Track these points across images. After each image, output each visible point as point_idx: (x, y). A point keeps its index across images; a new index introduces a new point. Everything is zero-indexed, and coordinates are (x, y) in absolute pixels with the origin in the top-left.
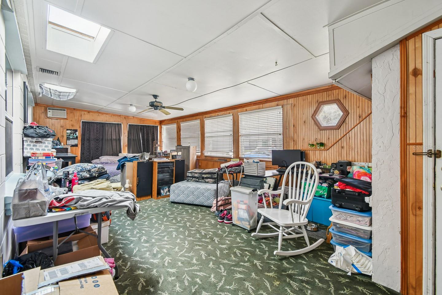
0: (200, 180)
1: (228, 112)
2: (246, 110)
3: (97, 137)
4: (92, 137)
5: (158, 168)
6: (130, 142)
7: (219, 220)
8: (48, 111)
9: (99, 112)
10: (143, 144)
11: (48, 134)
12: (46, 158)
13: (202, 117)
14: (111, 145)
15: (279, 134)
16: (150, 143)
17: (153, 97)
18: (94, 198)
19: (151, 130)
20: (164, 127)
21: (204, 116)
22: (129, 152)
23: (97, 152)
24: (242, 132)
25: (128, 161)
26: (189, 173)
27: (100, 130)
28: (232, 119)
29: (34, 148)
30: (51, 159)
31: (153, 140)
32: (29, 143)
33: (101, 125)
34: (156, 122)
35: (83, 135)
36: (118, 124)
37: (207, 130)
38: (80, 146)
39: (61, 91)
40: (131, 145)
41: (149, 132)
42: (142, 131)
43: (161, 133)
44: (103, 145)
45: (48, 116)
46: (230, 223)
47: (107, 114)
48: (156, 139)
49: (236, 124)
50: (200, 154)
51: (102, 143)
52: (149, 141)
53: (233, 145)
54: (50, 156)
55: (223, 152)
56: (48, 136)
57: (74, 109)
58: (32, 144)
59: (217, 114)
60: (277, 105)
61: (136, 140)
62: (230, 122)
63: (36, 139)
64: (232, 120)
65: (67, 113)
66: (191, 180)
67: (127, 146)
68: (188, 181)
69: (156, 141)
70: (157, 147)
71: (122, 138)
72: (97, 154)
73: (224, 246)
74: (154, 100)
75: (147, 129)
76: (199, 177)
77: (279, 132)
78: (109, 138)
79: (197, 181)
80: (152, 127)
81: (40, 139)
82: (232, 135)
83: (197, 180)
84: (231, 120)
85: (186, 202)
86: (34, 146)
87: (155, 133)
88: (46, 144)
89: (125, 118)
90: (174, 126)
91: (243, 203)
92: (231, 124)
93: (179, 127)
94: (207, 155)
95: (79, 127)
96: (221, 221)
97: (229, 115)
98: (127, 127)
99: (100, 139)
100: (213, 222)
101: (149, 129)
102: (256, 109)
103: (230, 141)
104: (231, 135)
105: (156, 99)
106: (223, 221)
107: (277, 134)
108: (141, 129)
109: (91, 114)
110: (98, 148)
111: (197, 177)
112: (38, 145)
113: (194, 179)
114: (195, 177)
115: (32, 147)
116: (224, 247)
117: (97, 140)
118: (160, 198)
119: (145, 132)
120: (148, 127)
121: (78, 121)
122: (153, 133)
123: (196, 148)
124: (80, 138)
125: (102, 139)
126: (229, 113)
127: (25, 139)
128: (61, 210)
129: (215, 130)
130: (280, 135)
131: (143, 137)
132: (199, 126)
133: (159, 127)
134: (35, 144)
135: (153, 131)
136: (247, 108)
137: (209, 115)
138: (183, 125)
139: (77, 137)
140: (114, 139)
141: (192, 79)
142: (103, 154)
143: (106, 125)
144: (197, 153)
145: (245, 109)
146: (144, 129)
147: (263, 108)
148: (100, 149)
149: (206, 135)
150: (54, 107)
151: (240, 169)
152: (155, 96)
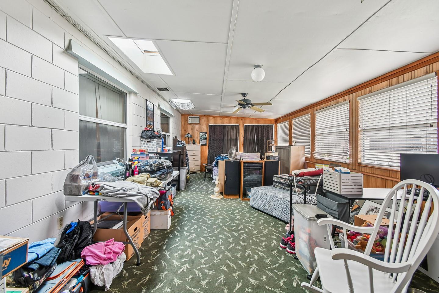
0: (286, 188)
1: (344, 98)
2: (370, 92)
3: (220, 137)
4: (216, 138)
5: (244, 168)
6: (245, 141)
7: (281, 244)
8: (189, 119)
9: (221, 116)
10: (258, 144)
11: (153, 136)
12: (141, 153)
13: (313, 110)
14: (230, 144)
15: (429, 125)
16: (265, 142)
17: (242, 95)
18: (114, 188)
19: (266, 129)
20: (279, 125)
21: (315, 108)
22: (244, 152)
23: (219, 150)
24: (362, 125)
25: (222, 159)
26: (275, 177)
27: (221, 131)
28: (349, 107)
29: (147, 146)
30: (144, 154)
31: (268, 139)
32: (144, 142)
33: (223, 127)
34: (271, 121)
35: (210, 136)
36: (236, 126)
37: (318, 125)
38: (208, 145)
39: (182, 103)
40: (246, 144)
41: (263, 132)
42: (257, 130)
43: (276, 131)
44: (224, 144)
45: (189, 122)
46: (292, 253)
47: (227, 117)
48: (271, 138)
49: (355, 114)
50: (310, 155)
51: (223, 143)
52: (264, 141)
53: (349, 144)
54: (143, 152)
55: (335, 154)
56: (154, 137)
57: (204, 116)
58: (145, 143)
59: (329, 103)
60: (427, 73)
61: (251, 139)
62: (345, 113)
63: (148, 140)
64: (349, 109)
65: (200, 120)
66: (277, 186)
67: (243, 145)
68: (274, 187)
69: (271, 141)
70: (272, 147)
71: (239, 138)
72: (219, 152)
73: (253, 281)
74: (243, 98)
75: (262, 129)
76: (285, 184)
77: (430, 122)
78: (229, 138)
79: (284, 189)
80: (267, 126)
81: (150, 140)
82: (349, 130)
83: (283, 187)
84: (347, 110)
85: (263, 210)
86: (147, 144)
87: (270, 133)
88: (153, 143)
89: (241, 119)
90: (287, 123)
91: (304, 231)
92: (347, 115)
93: (291, 125)
94: (318, 157)
95: (207, 129)
96: (283, 246)
97: (345, 102)
98: (243, 128)
99: (221, 139)
100: (274, 243)
101: (264, 129)
102: (387, 86)
103: (345, 139)
104: (347, 130)
105: (244, 97)
106: (285, 248)
107: (426, 125)
108: (256, 129)
109: (216, 118)
110: (220, 147)
111: (283, 184)
112: (149, 143)
113: (280, 185)
114: (281, 183)
115: (145, 145)
116: (252, 283)
117: (220, 140)
118: (246, 200)
119: (260, 132)
120: (263, 126)
121: (207, 124)
122: (268, 133)
123: (305, 148)
124: (208, 139)
125: (223, 139)
126: (345, 100)
127: (142, 139)
128: (93, 194)
129: (327, 125)
130: (432, 126)
131: (258, 137)
132: (309, 121)
133: (274, 126)
134: (147, 143)
135: (268, 130)
136: (372, 88)
137: (320, 107)
138: (294, 121)
139: (206, 138)
140: (232, 139)
141: (258, 66)
142: (223, 152)
143: (226, 127)
144: (305, 155)
145: (368, 89)
146: (259, 129)
147: (398, 83)
148: (221, 148)
149: (317, 132)
150: (192, 116)
151: (316, 180)
152: (244, 94)
